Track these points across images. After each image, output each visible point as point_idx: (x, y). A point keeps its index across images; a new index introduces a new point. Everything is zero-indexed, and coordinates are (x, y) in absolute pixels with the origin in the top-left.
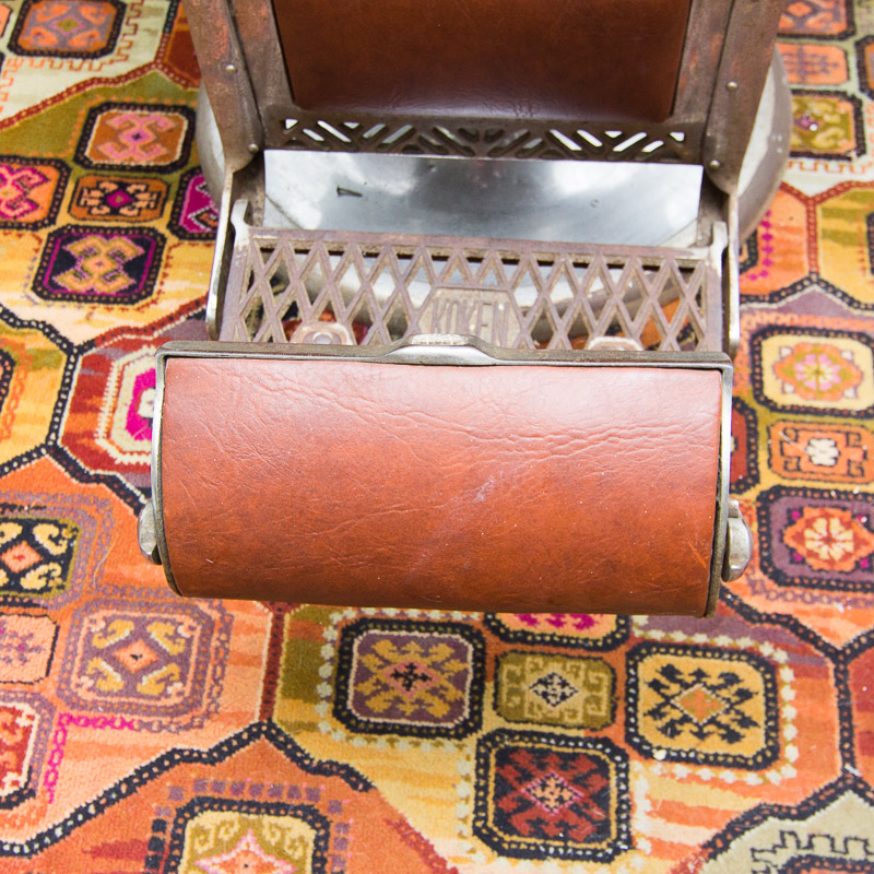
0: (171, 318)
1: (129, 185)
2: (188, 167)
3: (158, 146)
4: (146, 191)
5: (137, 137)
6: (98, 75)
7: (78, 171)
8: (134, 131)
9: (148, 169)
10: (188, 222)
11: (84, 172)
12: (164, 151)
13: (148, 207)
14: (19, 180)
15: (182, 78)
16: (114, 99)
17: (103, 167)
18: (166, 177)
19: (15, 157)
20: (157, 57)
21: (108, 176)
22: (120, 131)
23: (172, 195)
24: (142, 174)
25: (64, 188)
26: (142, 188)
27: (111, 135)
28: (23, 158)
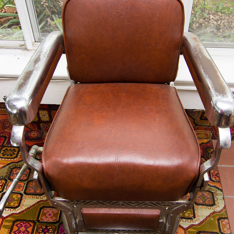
1: (48, 227)
2: (60, 222)
3: (54, 217)
4: (51, 228)
5: (50, 215)
6: (42, 199)
7: (37, 223)
8: (49, 213)
9: (52, 223)
11: (39, 224)
12: (55, 218)
13: (52, 232)
14: (25, 226)
16: (45, 205)
17: (43, 222)
18: (55, 225)
19: (25, 220)
21: (44, 225)
22: (46, 213)
23: (57, 229)
24: (51, 224)
25: (34, 228)
26: (51, 227)
27: (44, 214)
28: (26, 220)
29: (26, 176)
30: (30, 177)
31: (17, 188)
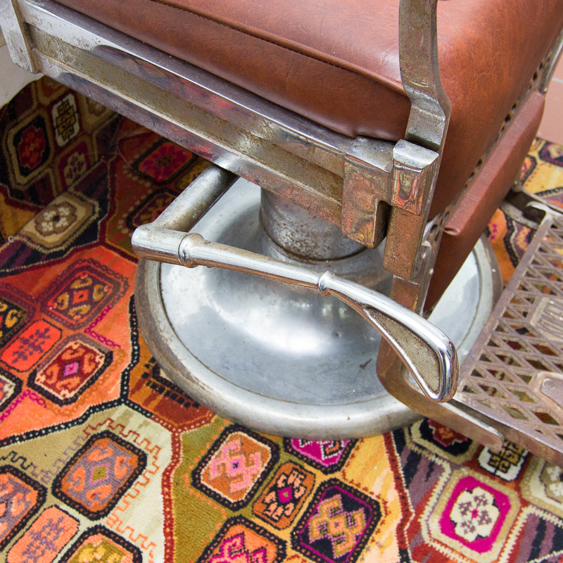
0: (403, 498)
1: (276, 484)
2: (281, 444)
3: (252, 455)
4: (288, 476)
5: (236, 465)
6: (162, 470)
7: (246, 512)
8: (229, 466)
9: (269, 468)
10: (326, 461)
11: (249, 507)
12: (258, 454)
13: (301, 479)
14: (230, 553)
15: (200, 421)
16: (192, 468)
17: (251, 495)
18: (282, 461)
19: (208, 548)
20: (170, 430)
21: (261, 494)
22: (224, 474)
23: (300, 462)
24: (272, 474)
25: (255, 525)
26: (283, 477)
27: (225, 480)
28: (212, 544)
29: (25, 492)
30: (38, 479)
31: (56, 538)
